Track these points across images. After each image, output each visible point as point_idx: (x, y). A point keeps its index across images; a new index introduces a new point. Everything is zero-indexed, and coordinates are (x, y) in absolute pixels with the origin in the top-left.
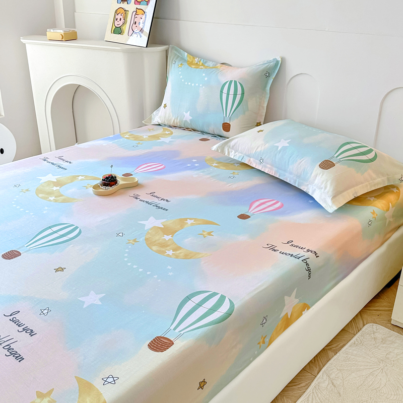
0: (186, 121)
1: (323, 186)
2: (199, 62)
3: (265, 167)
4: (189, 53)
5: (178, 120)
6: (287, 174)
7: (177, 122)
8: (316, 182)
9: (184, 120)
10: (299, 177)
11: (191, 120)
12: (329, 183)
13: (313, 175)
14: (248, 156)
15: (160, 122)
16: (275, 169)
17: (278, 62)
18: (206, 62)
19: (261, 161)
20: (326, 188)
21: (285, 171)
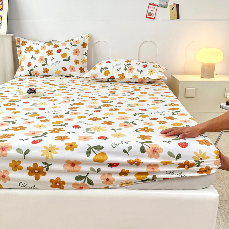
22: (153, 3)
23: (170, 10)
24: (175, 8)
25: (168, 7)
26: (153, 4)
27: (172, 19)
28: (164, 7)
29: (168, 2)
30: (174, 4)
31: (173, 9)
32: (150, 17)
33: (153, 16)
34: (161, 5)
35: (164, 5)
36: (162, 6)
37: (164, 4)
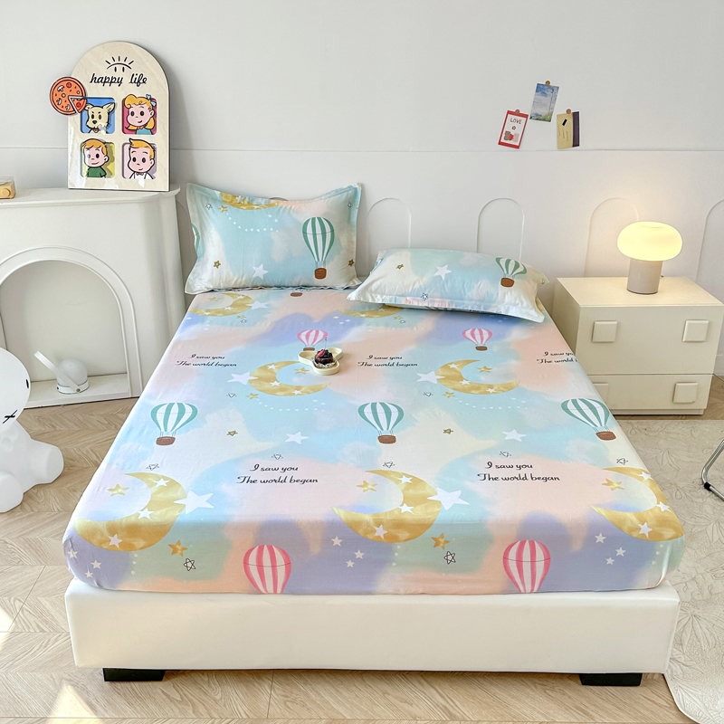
0: (258, 277)
1: (518, 301)
2: (243, 200)
3: (433, 301)
4: (222, 191)
5: (244, 279)
6: (466, 302)
7: (243, 281)
8: (507, 299)
9: (254, 276)
10: (482, 301)
11: (265, 276)
12: (522, 298)
13: (500, 295)
14: (402, 296)
15: (211, 287)
16: (447, 300)
17: (356, 189)
18: (253, 200)
19: (425, 296)
20: (522, 303)
21: (462, 299)
22: (518, 111)
23: (558, 126)
24: (570, 122)
25: (554, 118)
26: (517, 113)
27: (561, 147)
28: (544, 120)
29: (553, 109)
30: (568, 111)
31: (564, 124)
32: (508, 142)
33: (516, 141)
34: (537, 115)
35: (543, 115)
36: (538, 118)
37: (543, 111)
